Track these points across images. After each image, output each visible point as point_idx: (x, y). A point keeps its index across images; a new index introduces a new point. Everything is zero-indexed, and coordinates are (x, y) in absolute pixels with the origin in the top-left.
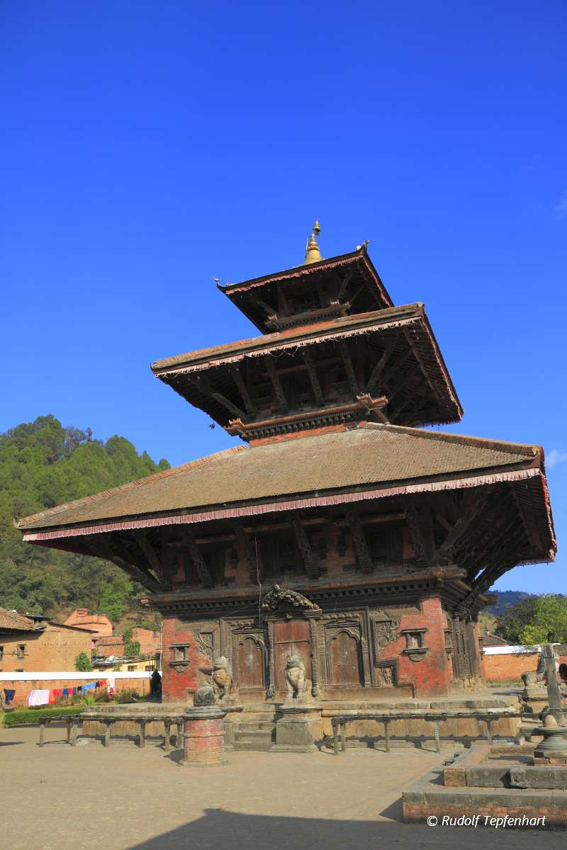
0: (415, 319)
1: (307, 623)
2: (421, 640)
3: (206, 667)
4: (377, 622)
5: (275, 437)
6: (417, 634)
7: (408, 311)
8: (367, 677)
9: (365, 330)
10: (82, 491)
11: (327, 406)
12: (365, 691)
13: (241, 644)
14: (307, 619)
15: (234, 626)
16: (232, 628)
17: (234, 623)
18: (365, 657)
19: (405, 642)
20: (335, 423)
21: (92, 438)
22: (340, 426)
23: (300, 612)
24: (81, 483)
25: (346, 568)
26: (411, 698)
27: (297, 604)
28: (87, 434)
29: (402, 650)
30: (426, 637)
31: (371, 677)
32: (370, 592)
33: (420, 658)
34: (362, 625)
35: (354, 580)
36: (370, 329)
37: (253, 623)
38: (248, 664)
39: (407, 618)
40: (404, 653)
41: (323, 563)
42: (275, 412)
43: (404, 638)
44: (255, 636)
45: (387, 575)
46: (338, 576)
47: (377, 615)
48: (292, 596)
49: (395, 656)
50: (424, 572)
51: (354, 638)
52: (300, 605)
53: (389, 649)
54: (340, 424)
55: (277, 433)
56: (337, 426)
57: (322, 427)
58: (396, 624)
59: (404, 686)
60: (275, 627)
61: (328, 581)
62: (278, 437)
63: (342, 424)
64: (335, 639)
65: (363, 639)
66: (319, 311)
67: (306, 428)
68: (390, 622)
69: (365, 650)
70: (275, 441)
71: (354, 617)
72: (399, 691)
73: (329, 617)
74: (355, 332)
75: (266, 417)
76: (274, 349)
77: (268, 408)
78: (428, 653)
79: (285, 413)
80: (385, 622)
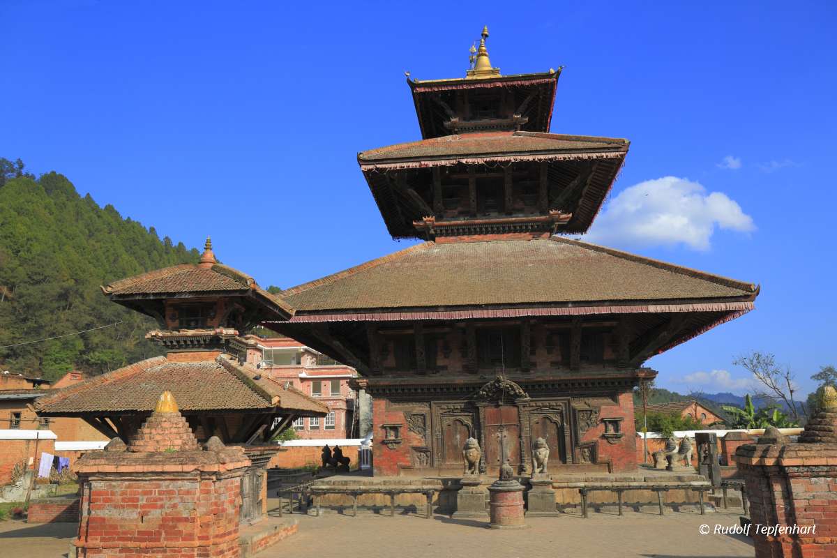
0: (621, 153)
1: (516, 409)
2: (617, 427)
3: (419, 445)
4: (579, 411)
5: (463, 237)
6: (615, 423)
7: (615, 145)
8: (569, 456)
9: (575, 155)
10: (20, 234)
11: (514, 215)
12: (568, 467)
13: (449, 425)
14: (517, 406)
15: (444, 409)
16: (441, 411)
17: (444, 406)
18: (567, 439)
19: (604, 428)
20: (521, 231)
21: (24, 171)
22: (525, 234)
23: (512, 399)
24: (19, 225)
25: (553, 364)
26: (607, 473)
27: (512, 393)
28: (16, 166)
29: (601, 434)
30: (622, 424)
31: (572, 456)
32: (577, 386)
33: (616, 441)
34: (564, 412)
35: (562, 375)
36: (580, 155)
37: (463, 407)
38: (455, 443)
39: (606, 409)
40: (603, 437)
41: (533, 358)
42: (462, 214)
43: (603, 424)
44: (462, 418)
45: (591, 372)
46: (545, 371)
47: (578, 404)
48: (511, 386)
49: (595, 439)
50: (623, 372)
51: (556, 423)
52: (516, 393)
53: (591, 434)
54: (525, 232)
55: (464, 234)
56: (523, 234)
57: (508, 233)
58: (596, 413)
59: (602, 463)
60: (486, 411)
61: (539, 374)
62: (465, 237)
63: (528, 233)
64: (538, 423)
65: (565, 424)
66: (498, 121)
67: (493, 232)
68: (591, 411)
69: (567, 433)
70: (462, 241)
71: (557, 406)
72: (597, 467)
73: (534, 405)
74: (567, 156)
75: (454, 218)
76: (488, 159)
77: (455, 208)
78: (623, 437)
79: (474, 216)
80: (586, 411)
